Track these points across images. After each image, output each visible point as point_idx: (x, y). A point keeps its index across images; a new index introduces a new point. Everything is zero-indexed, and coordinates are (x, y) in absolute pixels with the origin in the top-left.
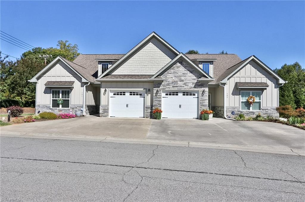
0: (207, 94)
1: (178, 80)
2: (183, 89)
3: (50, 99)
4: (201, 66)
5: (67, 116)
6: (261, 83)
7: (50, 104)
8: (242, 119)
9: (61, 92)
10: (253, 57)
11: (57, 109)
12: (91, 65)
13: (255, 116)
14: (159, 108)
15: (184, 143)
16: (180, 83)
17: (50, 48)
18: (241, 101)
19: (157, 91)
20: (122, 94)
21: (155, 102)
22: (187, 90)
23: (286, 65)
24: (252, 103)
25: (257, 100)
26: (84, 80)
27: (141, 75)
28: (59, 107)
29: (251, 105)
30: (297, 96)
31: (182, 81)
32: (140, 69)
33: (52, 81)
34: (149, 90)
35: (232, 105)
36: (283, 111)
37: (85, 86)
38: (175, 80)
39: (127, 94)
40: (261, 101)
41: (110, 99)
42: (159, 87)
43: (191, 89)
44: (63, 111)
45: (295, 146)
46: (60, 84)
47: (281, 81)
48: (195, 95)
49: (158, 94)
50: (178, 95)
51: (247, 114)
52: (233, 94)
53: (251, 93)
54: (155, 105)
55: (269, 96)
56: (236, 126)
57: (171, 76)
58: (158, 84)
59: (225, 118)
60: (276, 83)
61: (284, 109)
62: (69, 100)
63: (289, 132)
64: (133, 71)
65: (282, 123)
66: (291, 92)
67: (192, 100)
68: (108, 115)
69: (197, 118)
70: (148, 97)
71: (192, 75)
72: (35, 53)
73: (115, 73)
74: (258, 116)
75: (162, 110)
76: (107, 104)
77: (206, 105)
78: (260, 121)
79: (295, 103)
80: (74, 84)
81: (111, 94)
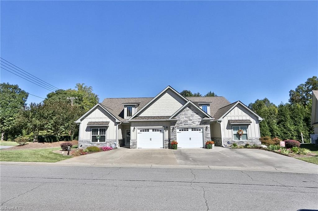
0: (209, 129)
1: (187, 119)
2: (192, 126)
3: (91, 135)
4: (201, 107)
5: (107, 149)
6: (246, 120)
7: (90, 140)
8: (236, 147)
9: (99, 130)
10: (239, 102)
11: (95, 143)
12: (115, 107)
13: (244, 145)
14: (175, 141)
15: (206, 167)
16: (189, 122)
17: (69, 89)
18: (233, 133)
19: (173, 128)
20: (147, 130)
21: (172, 136)
22: (195, 126)
23: (258, 100)
24: (241, 135)
25: (244, 132)
26: (117, 121)
27: (160, 116)
28: (97, 141)
29: (241, 136)
30: (271, 126)
31: (191, 120)
32: (160, 112)
33: (92, 121)
34: (167, 127)
35: (227, 137)
36: (265, 141)
37: (118, 125)
38: (186, 120)
39: (151, 131)
40: (247, 133)
41: (138, 134)
42: (175, 125)
43: (198, 126)
44: (100, 145)
45: (277, 166)
46: (99, 124)
47: (260, 119)
48: (200, 130)
49: (174, 130)
50: (188, 130)
51: (239, 143)
52: (228, 128)
53: (240, 128)
54: (172, 139)
55: (253, 130)
56: (233, 153)
57: (182, 117)
58: (174, 123)
59: (223, 147)
60: (256, 120)
61: (265, 139)
62: (105, 136)
63: (271, 156)
64: (155, 114)
65: (265, 150)
66: (266, 123)
67: (199, 134)
68: (136, 147)
69: (203, 148)
70: (166, 133)
71: (198, 116)
72: (58, 94)
73: (141, 115)
74: (247, 145)
75: (177, 142)
76: (135, 139)
77: (209, 137)
78: (248, 148)
79: (270, 132)
80: (109, 124)
81: (139, 131)
